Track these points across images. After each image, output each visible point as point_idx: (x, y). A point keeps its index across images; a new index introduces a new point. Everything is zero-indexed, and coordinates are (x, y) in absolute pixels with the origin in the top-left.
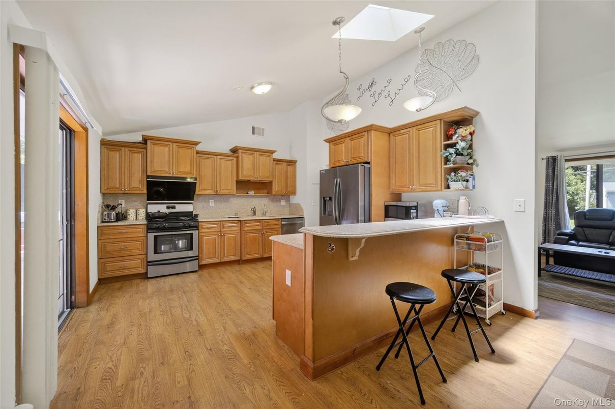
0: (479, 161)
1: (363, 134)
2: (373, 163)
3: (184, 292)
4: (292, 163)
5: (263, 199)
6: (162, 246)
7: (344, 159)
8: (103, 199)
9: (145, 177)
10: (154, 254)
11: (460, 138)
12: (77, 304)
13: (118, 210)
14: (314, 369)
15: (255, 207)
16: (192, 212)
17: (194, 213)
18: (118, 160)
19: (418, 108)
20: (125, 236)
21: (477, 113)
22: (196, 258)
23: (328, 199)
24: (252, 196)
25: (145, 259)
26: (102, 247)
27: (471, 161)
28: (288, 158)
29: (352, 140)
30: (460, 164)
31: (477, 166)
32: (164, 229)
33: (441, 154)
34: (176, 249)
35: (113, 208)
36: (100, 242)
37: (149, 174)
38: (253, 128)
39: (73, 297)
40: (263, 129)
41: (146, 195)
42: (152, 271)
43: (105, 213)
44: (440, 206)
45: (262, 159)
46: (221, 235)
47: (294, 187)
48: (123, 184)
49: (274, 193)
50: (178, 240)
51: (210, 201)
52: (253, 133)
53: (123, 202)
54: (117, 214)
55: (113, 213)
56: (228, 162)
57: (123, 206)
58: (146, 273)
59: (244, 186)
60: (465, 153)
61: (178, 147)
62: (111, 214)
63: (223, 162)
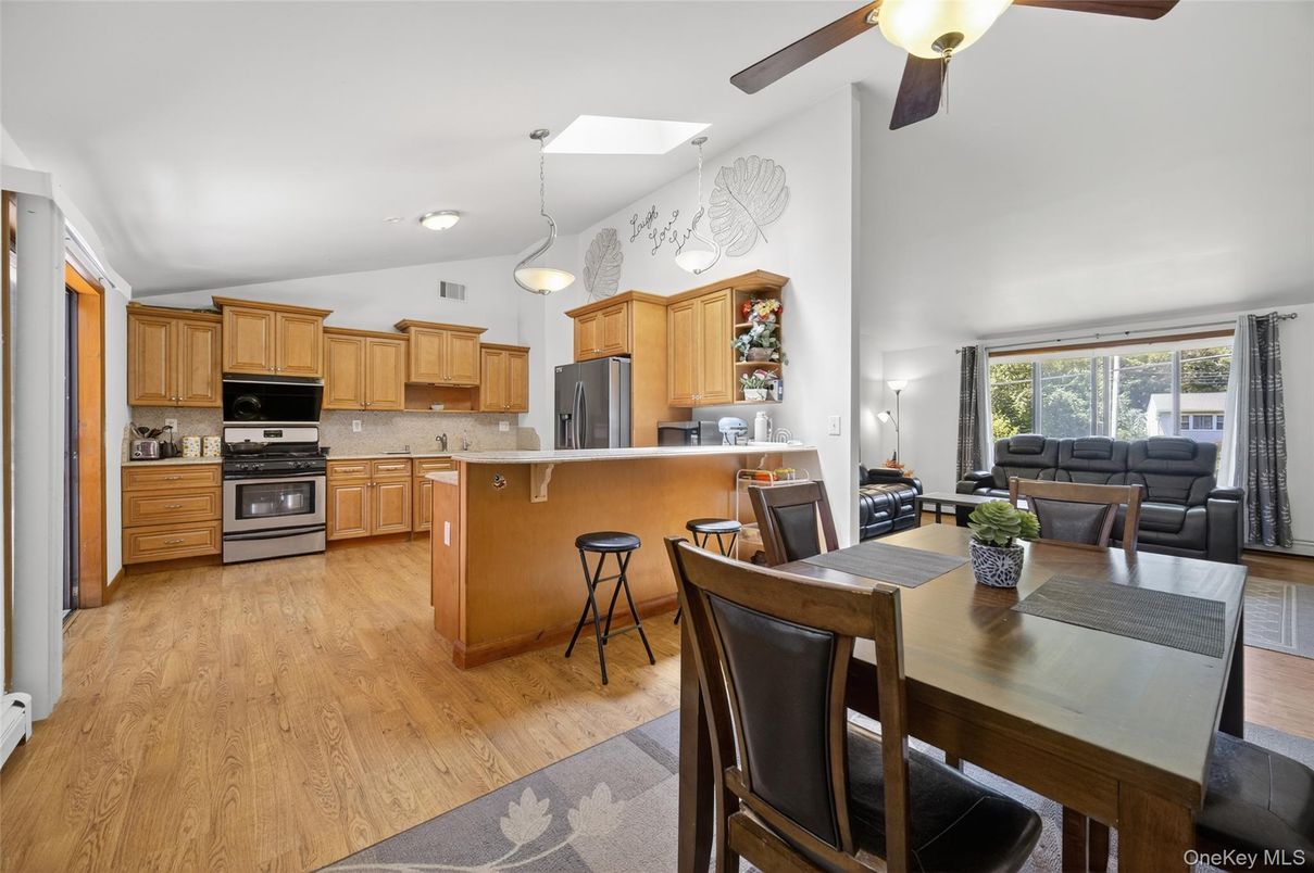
0: (789, 357)
1: (620, 306)
2: (634, 356)
3: (291, 583)
4: (522, 352)
5: (463, 420)
6: (253, 506)
7: (596, 349)
8: (133, 416)
9: (219, 376)
10: (237, 518)
11: (757, 319)
12: (83, 602)
13: (165, 438)
14: (466, 654)
15: (444, 435)
16: (317, 443)
17: (320, 445)
18: (163, 343)
19: (698, 268)
20: (177, 486)
21: (787, 280)
22: (323, 527)
23: (567, 417)
24: (440, 415)
25: (218, 529)
26: (130, 505)
27: (776, 356)
28: (514, 343)
29: (606, 315)
30: (757, 360)
31: (787, 363)
32: (256, 473)
33: (731, 343)
34: (281, 511)
35: (154, 434)
36: (127, 496)
37: (226, 370)
38: (443, 284)
39: (76, 590)
40: (463, 287)
41: (222, 411)
42: (232, 551)
43: (138, 443)
44: (728, 427)
45: (458, 343)
46: (372, 486)
47: (525, 397)
48: (174, 388)
49: (482, 408)
50: (286, 494)
51: (354, 422)
52: (443, 295)
53: (174, 423)
54: (162, 447)
55: (154, 445)
56: (389, 349)
57: (175, 430)
58: (221, 555)
59: (422, 394)
60: (765, 344)
61: (287, 319)
62: (149, 444)
63: (378, 349)
